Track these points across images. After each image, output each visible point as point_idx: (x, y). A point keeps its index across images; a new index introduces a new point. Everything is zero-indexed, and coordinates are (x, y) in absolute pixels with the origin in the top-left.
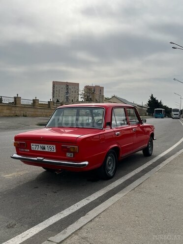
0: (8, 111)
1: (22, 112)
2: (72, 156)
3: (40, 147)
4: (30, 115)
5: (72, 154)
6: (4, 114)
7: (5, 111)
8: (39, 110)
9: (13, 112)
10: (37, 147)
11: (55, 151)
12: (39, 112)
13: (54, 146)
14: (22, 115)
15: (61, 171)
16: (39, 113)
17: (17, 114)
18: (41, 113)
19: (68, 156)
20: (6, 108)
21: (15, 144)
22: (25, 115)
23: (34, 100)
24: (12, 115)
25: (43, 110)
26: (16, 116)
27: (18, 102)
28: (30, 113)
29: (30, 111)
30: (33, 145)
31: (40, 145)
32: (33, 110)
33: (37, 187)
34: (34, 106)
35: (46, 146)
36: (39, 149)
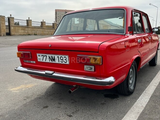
0: (23, 31)
1: (33, 32)
2: (93, 70)
3: (48, 57)
4: (39, 34)
5: (93, 67)
6: (19, 33)
7: (20, 31)
8: (46, 30)
9: (27, 32)
10: (45, 58)
11: (68, 63)
12: (47, 31)
13: (67, 57)
14: (33, 34)
15: (75, 88)
16: (46, 33)
17: (30, 33)
18: (48, 33)
19: (87, 70)
20: (20, 28)
21: (19, 55)
22: (35, 34)
23: (42, 22)
24: (26, 34)
25: (49, 30)
26: (29, 34)
27: (29, 24)
28: (40, 32)
29: (39, 31)
30: (39, 56)
31: (48, 55)
32: (41, 30)
33: (47, 107)
34: (42, 27)
35: (56, 56)
36: (48, 61)
